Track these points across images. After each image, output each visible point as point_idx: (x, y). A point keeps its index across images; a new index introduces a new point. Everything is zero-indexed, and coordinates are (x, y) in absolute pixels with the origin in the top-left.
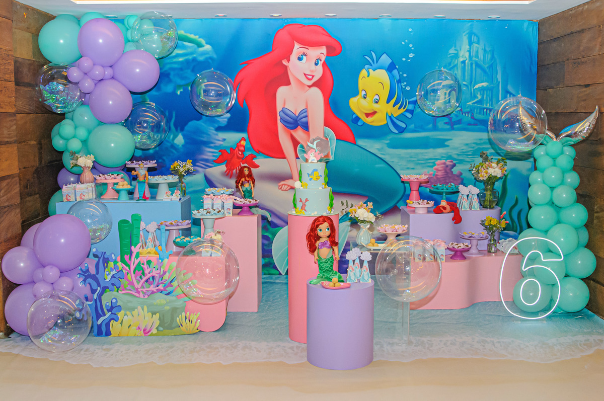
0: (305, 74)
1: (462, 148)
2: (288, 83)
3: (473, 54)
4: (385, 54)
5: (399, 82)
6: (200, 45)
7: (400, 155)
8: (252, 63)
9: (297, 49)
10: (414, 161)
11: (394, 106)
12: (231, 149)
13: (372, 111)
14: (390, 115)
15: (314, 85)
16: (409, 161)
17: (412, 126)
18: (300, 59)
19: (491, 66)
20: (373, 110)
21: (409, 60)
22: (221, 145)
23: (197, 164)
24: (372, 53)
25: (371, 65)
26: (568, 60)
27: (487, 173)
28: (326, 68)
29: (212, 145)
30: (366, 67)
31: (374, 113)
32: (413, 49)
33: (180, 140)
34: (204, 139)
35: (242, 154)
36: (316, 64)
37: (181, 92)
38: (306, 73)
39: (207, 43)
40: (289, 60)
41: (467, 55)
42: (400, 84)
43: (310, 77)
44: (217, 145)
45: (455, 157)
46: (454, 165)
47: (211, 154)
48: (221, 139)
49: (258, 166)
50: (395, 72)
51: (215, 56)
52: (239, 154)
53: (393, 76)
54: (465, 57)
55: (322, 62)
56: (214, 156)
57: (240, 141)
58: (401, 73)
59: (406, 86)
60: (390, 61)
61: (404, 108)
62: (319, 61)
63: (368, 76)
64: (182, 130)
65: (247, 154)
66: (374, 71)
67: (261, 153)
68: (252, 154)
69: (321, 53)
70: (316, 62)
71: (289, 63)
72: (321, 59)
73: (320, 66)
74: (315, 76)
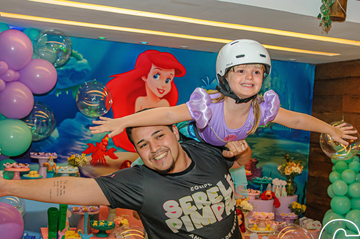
0: (158, 89)
1: (263, 150)
2: (145, 95)
3: (274, 84)
4: (215, 79)
6: (78, 59)
8: (118, 77)
9: (154, 69)
12: (97, 143)
15: (164, 97)
18: (155, 77)
19: (284, 93)
22: (89, 140)
23: (69, 154)
24: (207, 77)
25: (206, 86)
26: (345, 95)
27: (291, 170)
28: (174, 85)
29: (82, 139)
33: (55, 134)
34: (76, 134)
35: (106, 148)
36: (167, 82)
37: (59, 95)
39: (84, 58)
40: (146, 77)
41: (270, 84)
43: (162, 91)
44: (86, 139)
45: (259, 156)
46: (257, 162)
47: (80, 146)
48: (89, 135)
49: (117, 158)
51: (90, 69)
52: (103, 147)
54: (269, 86)
55: (171, 81)
56: (82, 148)
57: (105, 138)
62: (169, 80)
64: (58, 125)
65: (109, 147)
66: (207, 90)
67: (120, 148)
68: (113, 148)
69: (171, 74)
70: (167, 81)
71: (146, 79)
72: (171, 79)
73: (169, 83)
74: (165, 91)
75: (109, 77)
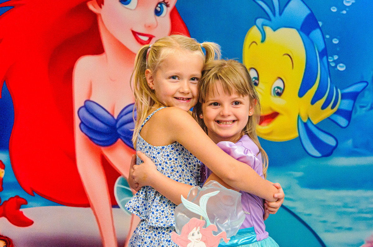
0: (135, 34)
5: (324, 53)
7: (324, 201)
8: (21, 5)
10: (351, 213)
11: (313, 102)
13: (269, 112)
14: (305, 120)
16: (341, 214)
17: (349, 143)
20: (271, 109)
21: (344, 12)
25: (270, 20)
28: (177, 17)
30: (259, 21)
31: (274, 115)
36: (158, 13)
38: (136, 30)
40: (101, 3)
42: (325, 58)
43: (145, 39)
50: (316, 34)
53: (312, 42)
55: (170, 9)
59: (337, 62)
60: (308, 12)
61: (333, 107)
62: (164, 6)
63: (263, 41)
65: (7, 195)
66: (275, 30)
67: (35, 194)
68: (17, 197)
70: (159, 9)
71: (101, 7)
72: (168, 3)
73: (165, 16)
74: (154, 37)
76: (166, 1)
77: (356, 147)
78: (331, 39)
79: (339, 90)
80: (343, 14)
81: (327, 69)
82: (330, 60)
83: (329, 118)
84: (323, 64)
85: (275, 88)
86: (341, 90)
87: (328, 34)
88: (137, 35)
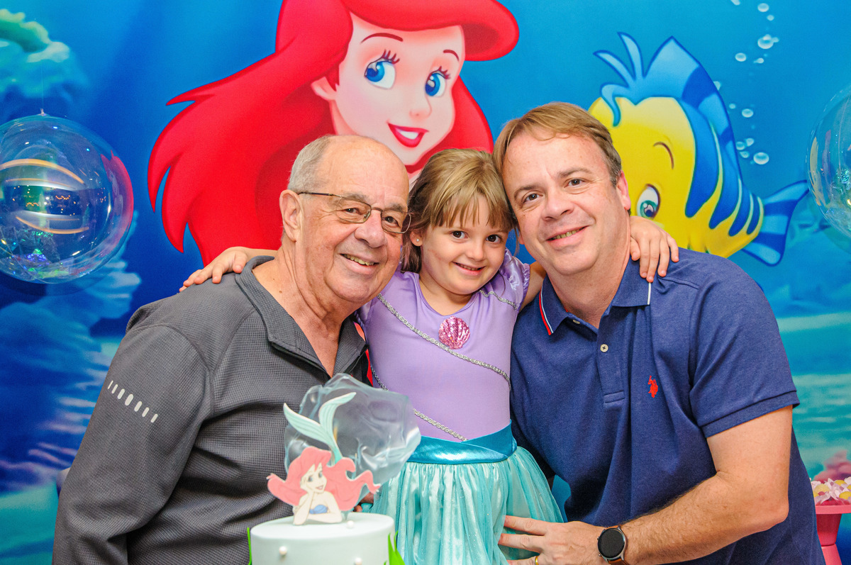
0: (393, 128)
4: (672, 43)
5: (727, 137)
6: (30, 45)
8: (208, 97)
9: (363, 40)
11: (713, 223)
17: (784, 292)
18: (372, 75)
21: (761, 61)
23: (33, 452)
24: (627, 40)
25: (627, 86)
29: (81, 385)
30: (608, 90)
32: (771, 18)
36: (430, 90)
39: (53, 37)
40: (334, 82)
42: (730, 145)
43: (412, 136)
44: (94, 384)
47: (76, 417)
50: (712, 103)
51: (82, 80)
53: (705, 118)
55: (451, 81)
58: (732, 106)
59: (752, 151)
60: (695, 66)
61: (750, 231)
62: (441, 78)
63: (616, 123)
66: (636, 104)
69: (446, 51)
70: (432, 84)
71: (335, 89)
72: (448, 73)
73: (443, 95)
74: (426, 131)
75: (169, 104)
76: (443, 70)
77: (797, 299)
78: (739, 111)
79: (759, 200)
80: (759, 65)
81: (735, 163)
82: (738, 148)
83: (743, 250)
84: (728, 155)
85: (642, 204)
86: (762, 198)
87: (733, 102)
88: (398, 130)
